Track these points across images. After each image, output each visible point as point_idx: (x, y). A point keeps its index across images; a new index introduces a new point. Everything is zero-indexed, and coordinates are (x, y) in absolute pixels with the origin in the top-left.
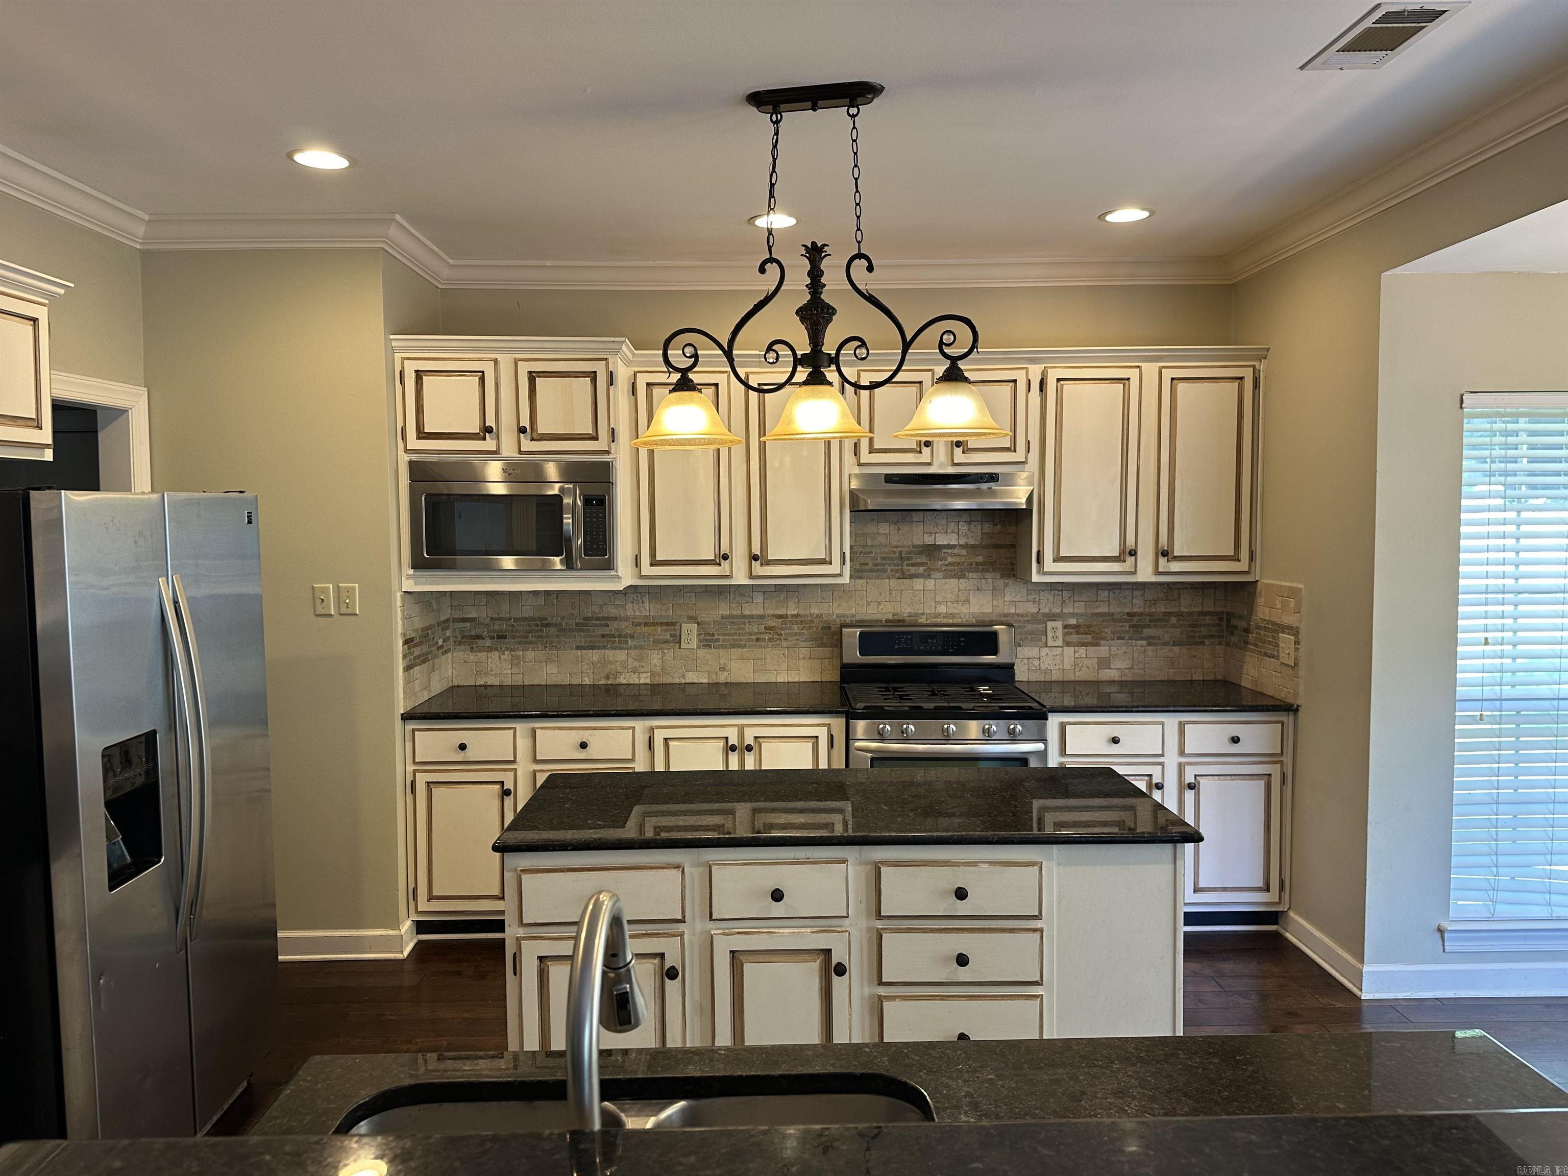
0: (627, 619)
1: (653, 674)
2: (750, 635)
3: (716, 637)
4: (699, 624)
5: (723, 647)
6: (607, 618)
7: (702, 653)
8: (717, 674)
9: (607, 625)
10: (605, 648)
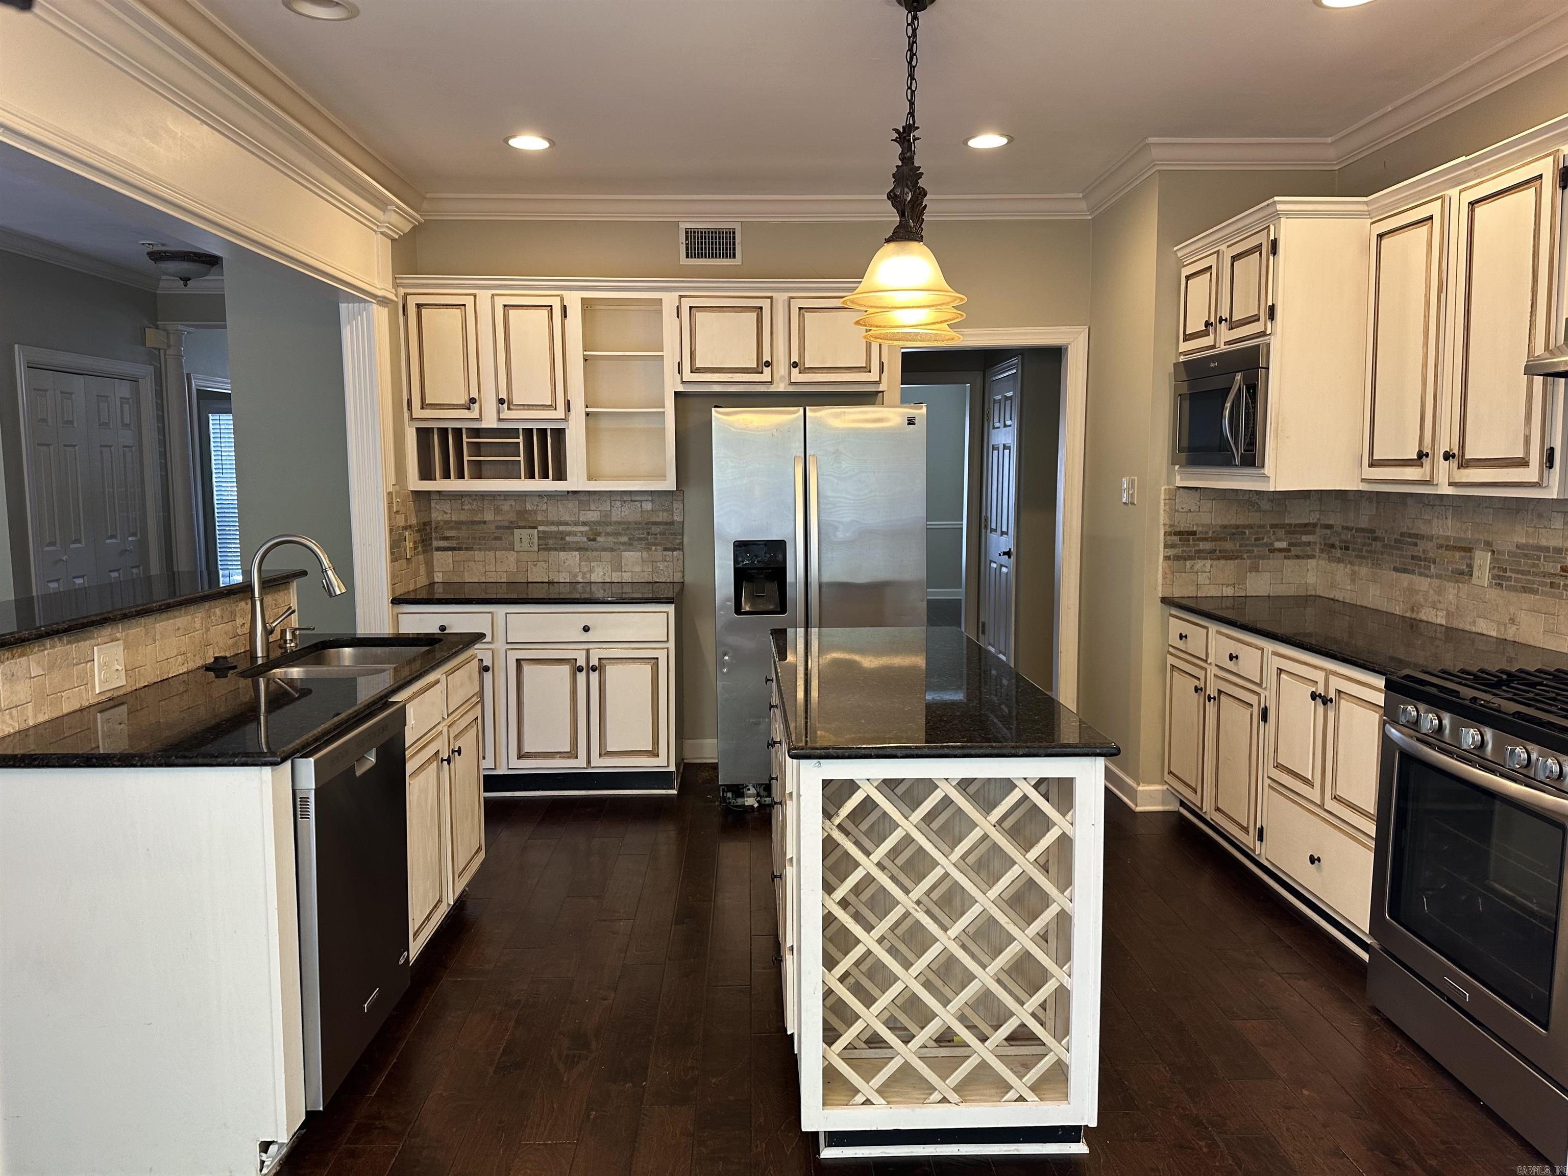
0: (1431, 538)
1: (1449, 614)
2: (1544, 576)
3: (1508, 574)
4: (1493, 552)
5: (1513, 589)
6: (1416, 536)
7: (1493, 594)
8: (1505, 625)
9: (1416, 545)
10: (1413, 572)
